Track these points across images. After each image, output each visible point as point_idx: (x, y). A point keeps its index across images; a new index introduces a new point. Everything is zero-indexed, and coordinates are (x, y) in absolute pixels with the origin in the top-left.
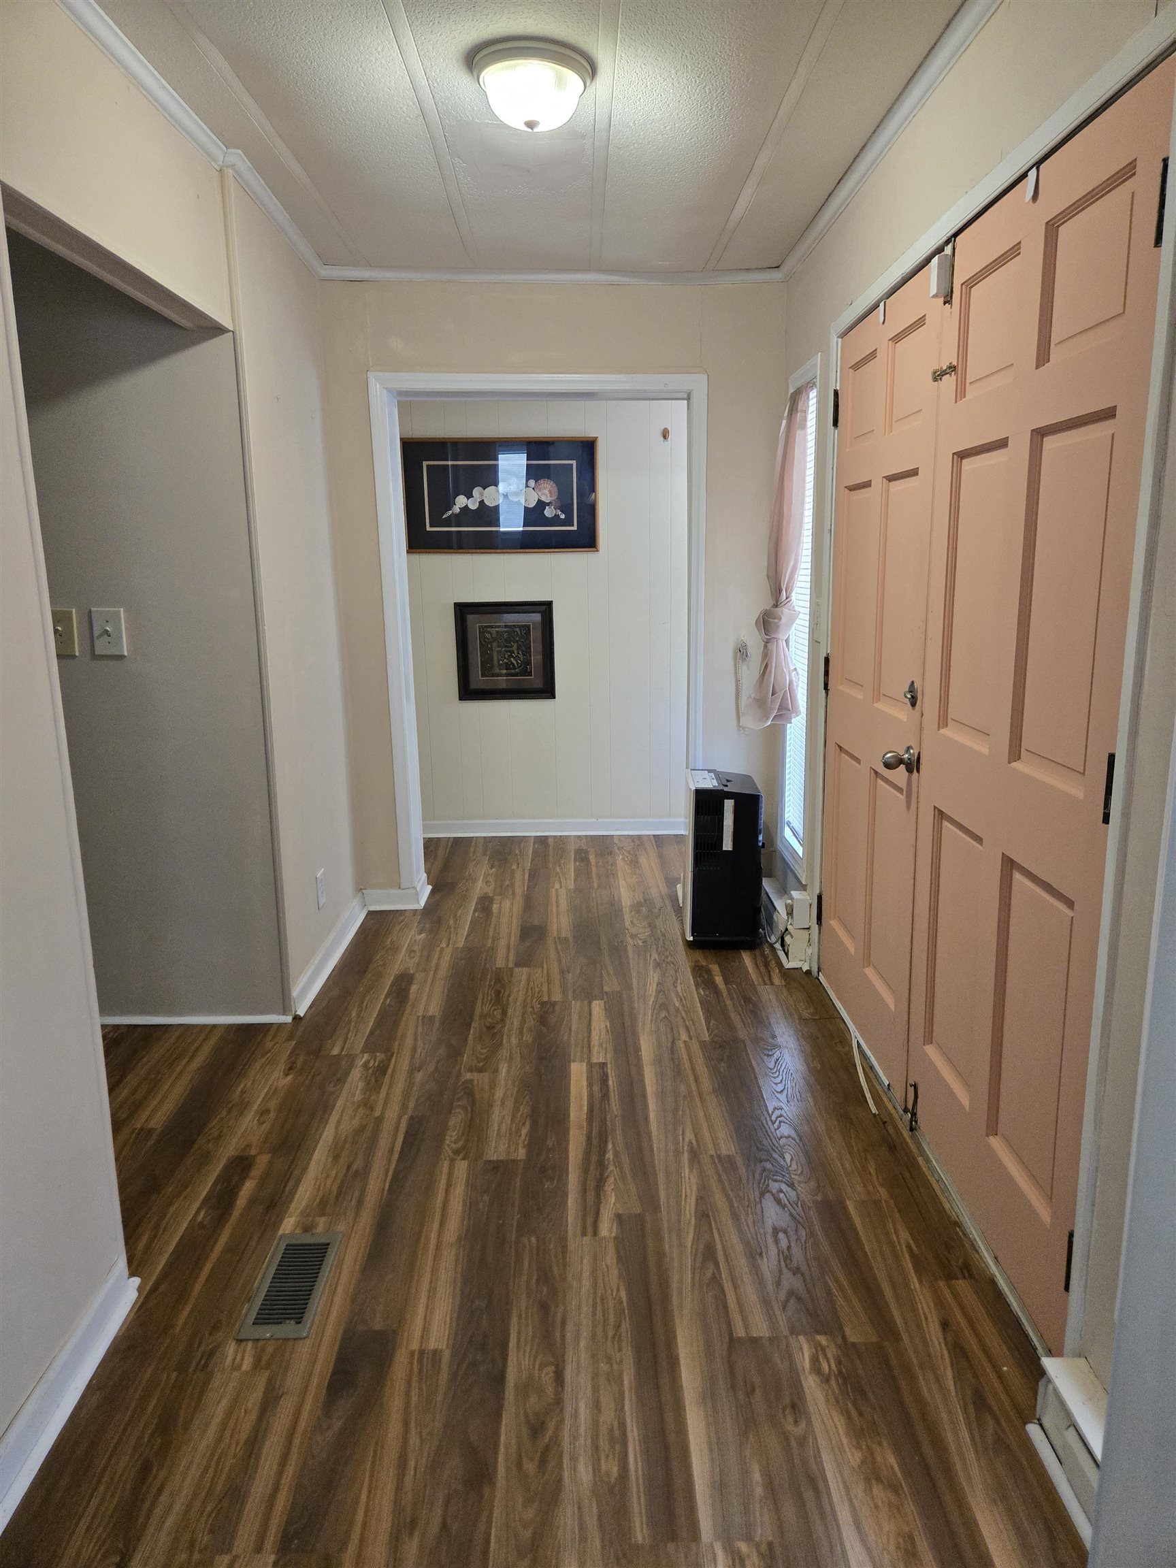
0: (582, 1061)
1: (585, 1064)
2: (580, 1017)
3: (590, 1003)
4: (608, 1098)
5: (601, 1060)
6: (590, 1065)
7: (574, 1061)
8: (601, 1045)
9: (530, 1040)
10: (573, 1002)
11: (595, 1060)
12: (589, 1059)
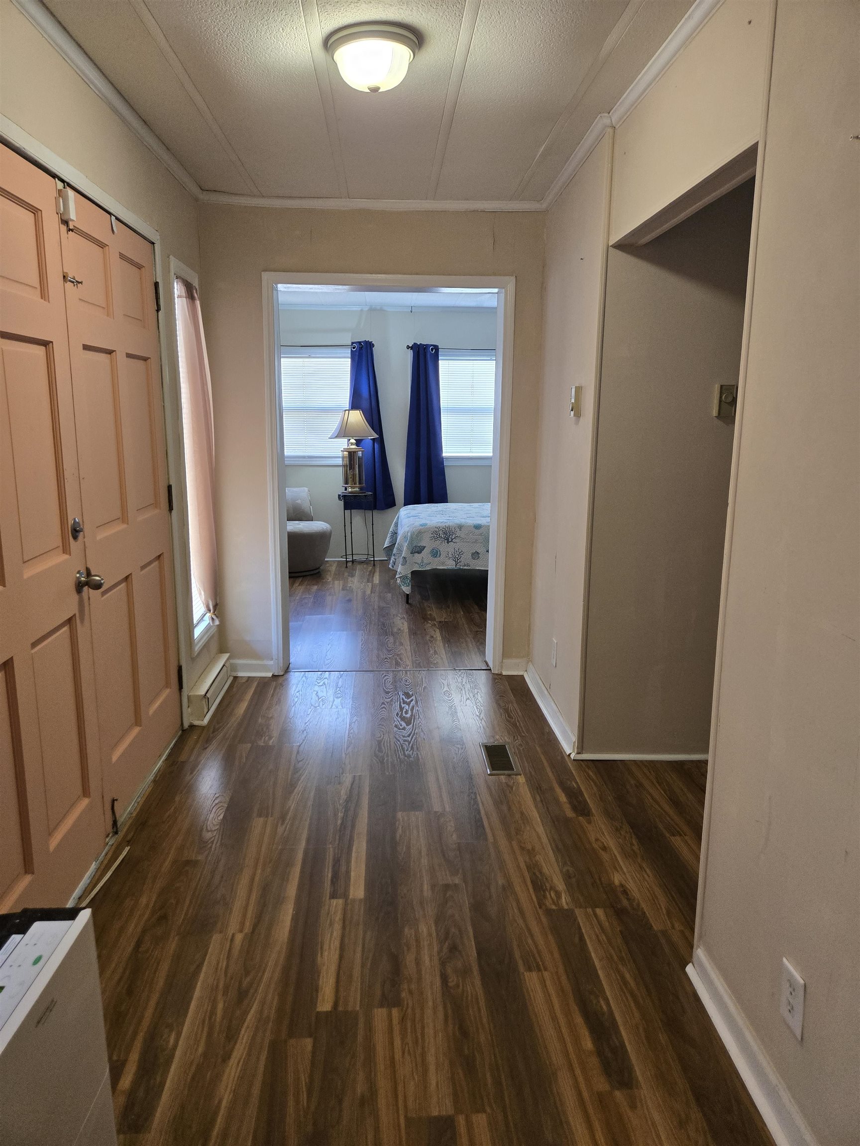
0: (354, 901)
1: (350, 897)
2: (350, 976)
3: (336, 1005)
4: (334, 860)
5: (334, 902)
6: (345, 896)
7: (361, 900)
8: (331, 924)
9: (406, 930)
10: (358, 1008)
11: (341, 901)
12: (346, 904)
